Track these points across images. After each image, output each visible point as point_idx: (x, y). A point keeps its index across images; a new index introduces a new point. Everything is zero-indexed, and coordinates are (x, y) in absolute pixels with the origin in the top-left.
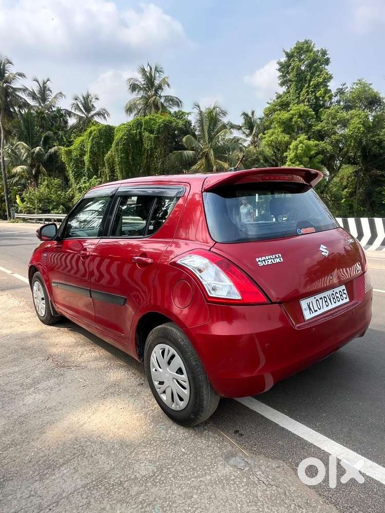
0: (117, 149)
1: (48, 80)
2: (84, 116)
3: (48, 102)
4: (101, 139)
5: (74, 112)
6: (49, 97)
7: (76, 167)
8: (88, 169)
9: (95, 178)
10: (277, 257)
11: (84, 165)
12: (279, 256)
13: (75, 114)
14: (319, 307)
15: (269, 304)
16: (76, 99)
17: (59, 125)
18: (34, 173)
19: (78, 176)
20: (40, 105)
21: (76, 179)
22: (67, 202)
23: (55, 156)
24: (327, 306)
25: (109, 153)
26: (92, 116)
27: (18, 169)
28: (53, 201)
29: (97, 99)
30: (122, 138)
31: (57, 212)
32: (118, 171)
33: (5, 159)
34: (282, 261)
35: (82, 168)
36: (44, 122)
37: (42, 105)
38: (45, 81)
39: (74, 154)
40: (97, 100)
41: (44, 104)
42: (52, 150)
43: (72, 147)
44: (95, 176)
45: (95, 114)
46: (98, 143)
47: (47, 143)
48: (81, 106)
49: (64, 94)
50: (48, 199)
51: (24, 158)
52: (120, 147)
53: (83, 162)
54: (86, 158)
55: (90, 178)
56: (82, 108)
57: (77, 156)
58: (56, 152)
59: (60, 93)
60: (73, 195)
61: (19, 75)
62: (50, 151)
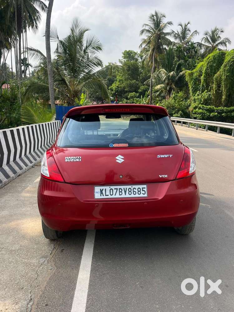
0: (224, 70)
1: (189, 23)
2: (211, 45)
3: (187, 39)
4: (214, 63)
5: (204, 44)
6: (187, 36)
7: (194, 84)
8: (203, 86)
9: (206, 92)
10: (78, 158)
11: (200, 82)
12: (79, 158)
13: (204, 45)
14: (111, 194)
15: (63, 183)
16: (206, 34)
17: (191, 54)
18: (168, 89)
19: (195, 91)
20: (181, 42)
21: (193, 93)
22: (186, 109)
23: (183, 77)
24: (120, 195)
25: (218, 73)
26: (217, 45)
27: (158, 87)
28: (176, 108)
29: (222, 31)
30: (229, 61)
31: (177, 115)
32: (223, 86)
33: (153, 80)
34: (80, 161)
35: (199, 85)
36: (181, 53)
37: (182, 41)
38: (186, 24)
39: (195, 75)
40: (222, 33)
41: (183, 41)
42: (181, 73)
43: (194, 70)
44: (206, 91)
45: (219, 43)
46: (211, 66)
47: (179, 69)
48: (209, 38)
49: (198, 31)
50: (173, 107)
51: (164, 79)
52: (227, 68)
53: (200, 81)
54: (202, 78)
55: (203, 92)
56: (210, 40)
57: (196, 76)
58: (183, 74)
59: (196, 31)
60: (190, 104)
61: (168, 24)
62: (180, 74)
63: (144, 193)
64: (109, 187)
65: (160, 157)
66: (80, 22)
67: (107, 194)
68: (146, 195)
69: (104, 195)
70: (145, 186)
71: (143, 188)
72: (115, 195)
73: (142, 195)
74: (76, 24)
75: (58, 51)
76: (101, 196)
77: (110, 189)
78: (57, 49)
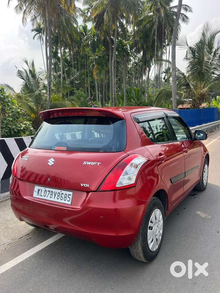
14: (45, 195)
63: (69, 200)
64: (45, 188)
65: (86, 163)
66: (211, 25)
67: (42, 195)
68: (70, 203)
69: (40, 195)
70: (71, 193)
71: (69, 195)
72: (47, 197)
73: (66, 202)
74: (206, 28)
75: (187, 58)
76: (37, 195)
77: (45, 190)
78: (187, 56)
